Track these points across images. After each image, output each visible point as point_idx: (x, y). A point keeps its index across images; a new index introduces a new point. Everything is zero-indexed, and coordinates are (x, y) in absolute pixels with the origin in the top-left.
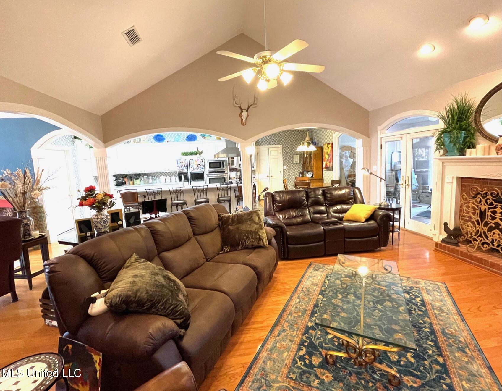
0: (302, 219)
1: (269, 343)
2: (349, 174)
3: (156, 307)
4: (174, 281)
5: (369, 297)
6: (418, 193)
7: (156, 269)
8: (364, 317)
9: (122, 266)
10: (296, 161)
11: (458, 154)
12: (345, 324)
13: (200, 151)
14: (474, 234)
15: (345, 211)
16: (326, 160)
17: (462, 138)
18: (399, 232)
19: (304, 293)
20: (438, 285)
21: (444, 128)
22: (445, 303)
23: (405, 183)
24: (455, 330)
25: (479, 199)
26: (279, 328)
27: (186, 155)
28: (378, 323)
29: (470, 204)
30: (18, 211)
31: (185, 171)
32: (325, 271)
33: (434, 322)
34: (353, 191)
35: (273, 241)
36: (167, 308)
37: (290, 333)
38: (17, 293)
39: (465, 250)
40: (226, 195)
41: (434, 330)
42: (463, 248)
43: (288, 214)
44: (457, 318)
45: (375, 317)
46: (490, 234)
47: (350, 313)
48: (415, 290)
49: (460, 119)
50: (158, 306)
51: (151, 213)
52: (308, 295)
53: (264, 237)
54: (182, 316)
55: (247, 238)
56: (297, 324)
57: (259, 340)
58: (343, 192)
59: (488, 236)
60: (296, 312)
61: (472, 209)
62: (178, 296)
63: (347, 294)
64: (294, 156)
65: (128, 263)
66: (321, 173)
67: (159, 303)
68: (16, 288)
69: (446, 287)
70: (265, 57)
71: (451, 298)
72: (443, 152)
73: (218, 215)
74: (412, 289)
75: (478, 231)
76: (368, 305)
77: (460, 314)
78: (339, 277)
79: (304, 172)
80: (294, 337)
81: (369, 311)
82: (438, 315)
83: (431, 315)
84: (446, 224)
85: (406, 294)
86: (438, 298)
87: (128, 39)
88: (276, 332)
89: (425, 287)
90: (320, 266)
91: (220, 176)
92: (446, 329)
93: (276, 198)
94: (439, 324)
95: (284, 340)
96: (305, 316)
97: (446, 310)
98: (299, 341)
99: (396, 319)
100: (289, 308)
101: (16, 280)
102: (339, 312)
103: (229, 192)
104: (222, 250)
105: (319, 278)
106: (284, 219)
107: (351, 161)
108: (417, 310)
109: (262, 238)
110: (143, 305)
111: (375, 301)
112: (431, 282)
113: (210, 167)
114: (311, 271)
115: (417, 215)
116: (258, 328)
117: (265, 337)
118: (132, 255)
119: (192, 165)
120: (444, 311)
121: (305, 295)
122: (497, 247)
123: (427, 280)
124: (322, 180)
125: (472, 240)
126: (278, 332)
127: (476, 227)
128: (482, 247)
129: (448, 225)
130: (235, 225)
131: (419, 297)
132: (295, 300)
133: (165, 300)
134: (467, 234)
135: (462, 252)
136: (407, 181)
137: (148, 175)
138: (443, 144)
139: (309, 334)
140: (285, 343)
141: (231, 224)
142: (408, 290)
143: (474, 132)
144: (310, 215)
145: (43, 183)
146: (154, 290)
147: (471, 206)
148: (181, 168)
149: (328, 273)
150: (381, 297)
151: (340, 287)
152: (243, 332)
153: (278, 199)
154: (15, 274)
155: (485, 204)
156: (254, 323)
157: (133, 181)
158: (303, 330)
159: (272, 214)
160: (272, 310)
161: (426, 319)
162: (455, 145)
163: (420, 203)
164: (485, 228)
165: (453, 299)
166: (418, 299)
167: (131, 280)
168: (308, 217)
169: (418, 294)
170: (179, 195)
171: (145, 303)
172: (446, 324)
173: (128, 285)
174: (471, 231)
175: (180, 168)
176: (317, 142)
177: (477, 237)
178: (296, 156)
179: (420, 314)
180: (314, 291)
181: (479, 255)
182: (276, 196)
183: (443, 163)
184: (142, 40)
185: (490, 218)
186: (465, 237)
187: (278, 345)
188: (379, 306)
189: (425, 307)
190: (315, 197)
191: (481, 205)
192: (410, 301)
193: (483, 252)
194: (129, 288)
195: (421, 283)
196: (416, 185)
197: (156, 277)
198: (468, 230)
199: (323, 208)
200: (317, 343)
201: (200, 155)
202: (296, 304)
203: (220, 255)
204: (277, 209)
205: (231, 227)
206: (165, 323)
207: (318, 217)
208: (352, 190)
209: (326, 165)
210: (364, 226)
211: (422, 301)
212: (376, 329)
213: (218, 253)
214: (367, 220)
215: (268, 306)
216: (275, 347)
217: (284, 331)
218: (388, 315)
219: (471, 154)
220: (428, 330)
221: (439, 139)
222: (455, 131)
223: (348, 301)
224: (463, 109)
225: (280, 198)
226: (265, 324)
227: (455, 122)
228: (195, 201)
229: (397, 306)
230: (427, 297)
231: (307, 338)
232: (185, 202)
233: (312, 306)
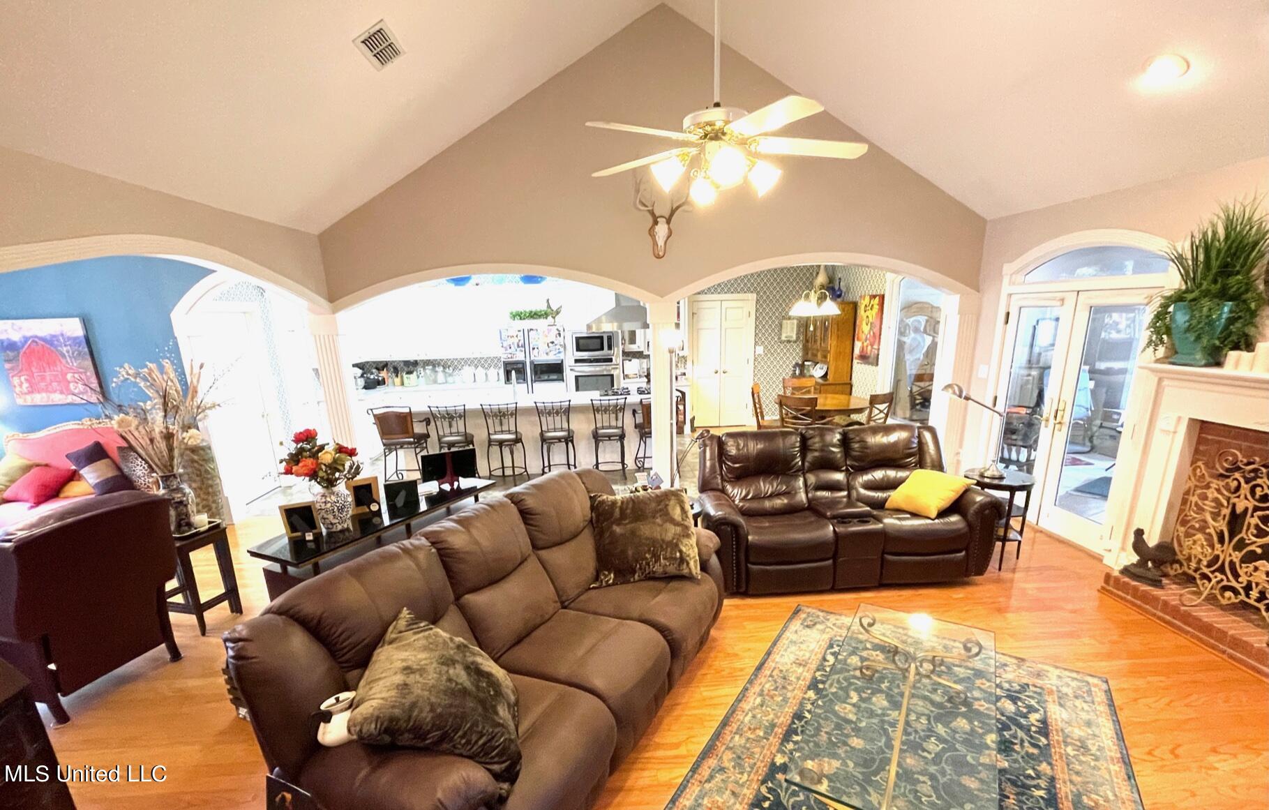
0: (786, 501)
1: (688, 796)
2: (920, 372)
3: (452, 740)
4: (488, 676)
5: (920, 703)
6: (1089, 429)
7: (452, 649)
8: (902, 751)
9: (378, 640)
10: (789, 334)
11: (1203, 362)
12: (856, 764)
13: (555, 309)
14: (1205, 563)
15: (893, 485)
16: (864, 337)
17: (1223, 320)
18: (1020, 542)
19: (775, 682)
20: (1088, 683)
21: (1180, 290)
22: (1097, 732)
23: (1056, 417)
24: (1107, 800)
25: (1235, 483)
26: (712, 762)
27: (521, 319)
28: (933, 769)
29: (1211, 490)
30: (160, 474)
31: (519, 356)
32: (828, 630)
33: (1059, 775)
34: (919, 437)
35: (714, 560)
36: (473, 742)
37: (733, 775)
38: (177, 640)
39: (1174, 600)
40: (613, 423)
41: (1056, 794)
42: (1171, 593)
43: (754, 487)
44: (1118, 769)
45: (925, 754)
46: (1246, 570)
47: (872, 740)
48: (1031, 694)
49: (1226, 270)
50: (456, 737)
51: (441, 481)
52: (784, 687)
53: (692, 556)
54: (504, 758)
55: (651, 558)
56: (751, 756)
57: (668, 785)
58: (893, 437)
59: (1241, 572)
60: (752, 727)
61: (1213, 504)
62: (496, 713)
63: (872, 693)
64: (784, 322)
65: (392, 632)
66: (847, 369)
67: (457, 733)
68: (173, 628)
69: (1108, 692)
70: (710, 124)
71: (1113, 720)
72: (1165, 352)
73: (591, 497)
74: (1026, 691)
75: (1217, 557)
76: (914, 724)
77: (1126, 761)
78: (857, 648)
79: (806, 363)
80: (742, 786)
81: (915, 738)
82: (1074, 760)
83: (1057, 757)
84: (1139, 533)
85: (1009, 702)
86: (1083, 717)
87: (369, 54)
88: (705, 772)
89: (1057, 687)
90: (818, 616)
91: (603, 371)
92: (1086, 795)
93: (728, 449)
94: (1071, 781)
95: (720, 791)
96: (771, 738)
97: (1094, 750)
98: (751, 796)
99: (974, 763)
100: (738, 717)
101: (171, 614)
102: (848, 736)
103: (620, 415)
104: (597, 579)
105: (812, 646)
106: (744, 499)
107: (929, 339)
108: (1026, 744)
109: (688, 558)
110: (423, 737)
111: (932, 715)
112: (1074, 675)
113: (578, 349)
114: (795, 629)
115: (1077, 490)
116: (669, 758)
117: (680, 780)
118: (400, 612)
119: (534, 343)
120: (1089, 750)
121: (776, 689)
122: (1256, 601)
123: (1065, 669)
124: (847, 387)
125: (1197, 576)
126: (710, 771)
127: (1212, 547)
128: (1219, 597)
129: (1145, 537)
130: (627, 524)
131: (1036, 711)
132: (753, 700)
133: (468, 725)
134: (1189, 559)
135: (1166, 603)
136: (1060, 414)
137: (433, 364)
138: (1168, 331)
139: (775, 782)
140: (722, 798)
141: (617, 520)
142: (1015, 692)
143: (1258, 307)
144: (807, 493)
145: (205, 395)
146: (447, 702)
147: (1210, 496)
148: (509, 351)
149: (835, 636)
150: (949, 705)
151: (858, 673)
152: (635, 766)
153: (733, 451)
154: (168, 600)
155: (1249, 497)
156: (658, 746)
157: (402, 377)
158: (763, 770)
159: (715, 486)
160: (701, 721)
161: (1044, 767)
162: (1198, 338)
163: (1091, 455)
164: (1237, 553)
165: (1117, 722)
166: (1034, 717)
167: (399, 679)
168: (802, 496)
169: (1038, 703)
170: (505, 421)
171: (429, 732)
172: (1088, 783)
173: (393, 693)
174: (1201, 557)
175: (506, 350)
176: (844, 289)
177: (1213, 572)
178: (789, 322)
179: (1033, 754)
180: (798, 679)
181: (1208, 615)
182: (729, 444)
183: (1160, 380)
184: (405, 53)
185: (1255, 532)
186: (1181, 565)
187: (705, 801)
188: (941, 729)
189: (1046, 736)
190: (822, 450)
191: (1239, 497)
192: (1016, 720)
193: (1223, 608)
194: (396, 701)
195: (1049, 675)
196: (1087, 409)
197: (451, 671)
198: (1193, 552)
199: (839, 477)
200: (790, 803)
201: (554, 318)
202: (754, 708)
203: (593, 593)
204: (730, 476)
205: (617, 529)
206: (468, 777)
207: (827, 498)
208: (916, 434)
209: (863, 349)
210: (933, 528)
211: (1044, 722)
212: (924, 782)
213: (587, 587)
214: (943, 514)
215: (694, 708)
216: (699, 805)
217: (722, 770)
218: (958, 750)
219: (1237, 364)
220: (1042, 793)
221: (1160, 316)
222: (1206, 303)
223: (871, 710)
224: (1241, 242)
225: (738, 449)
226: (682, 751)
227: (1210, 277)
228: (542, 434)
229: (980, 731)
230: (1055, 713)
231: (770, 790)
232: (519, 437)
233: (788, 717)
